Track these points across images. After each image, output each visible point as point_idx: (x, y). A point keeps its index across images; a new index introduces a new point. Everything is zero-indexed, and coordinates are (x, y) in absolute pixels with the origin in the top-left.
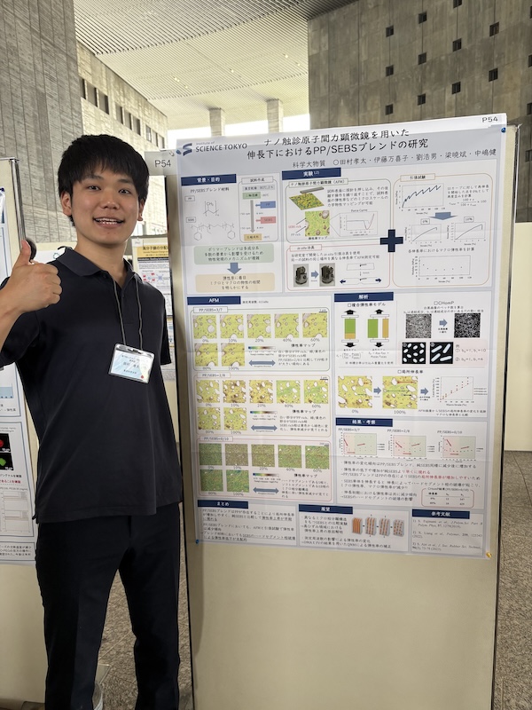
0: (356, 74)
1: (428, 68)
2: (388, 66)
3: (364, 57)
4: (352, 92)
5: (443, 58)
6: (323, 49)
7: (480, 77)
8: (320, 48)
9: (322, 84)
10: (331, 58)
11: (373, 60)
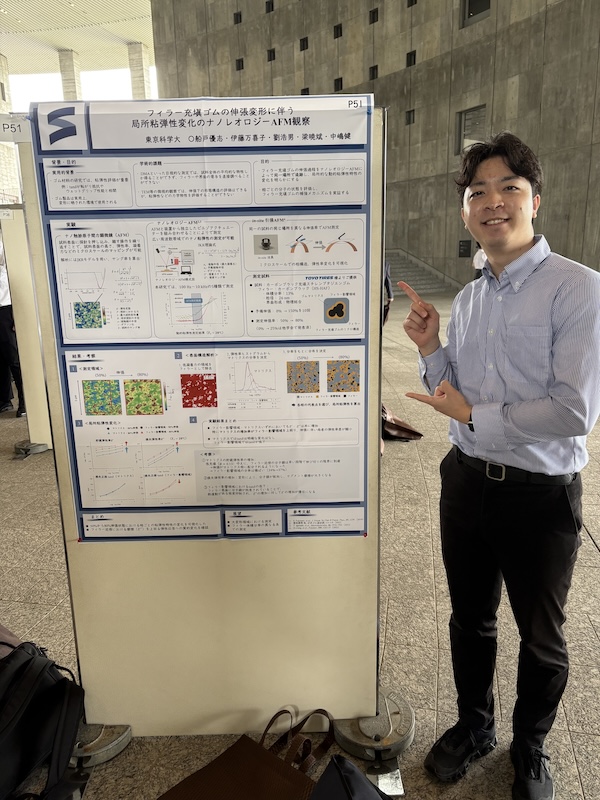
0: (204, 19)
1: (276, 17)
2: (235, 12)
4: (200, 39)
7: (326, 32)
9: (167, 28)
11: (220, 3)
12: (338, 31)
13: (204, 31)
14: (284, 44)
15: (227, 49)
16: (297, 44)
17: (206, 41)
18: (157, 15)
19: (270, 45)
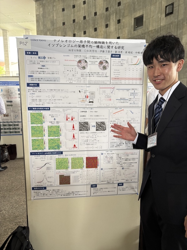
0: (53, 23)
1: (76, 24)
2: (63, 22)
3: (55, 18)
5: (80, 22)
6: (41, 13)
7: (92, 30)
8: (40, 12)
9: (41, 25)
10: (44, 16)
11: (58, 19)
13: (53, 27)
14: (78, 32)
15: (60, 33)
16: (83, 33)
17: (53, 30)
18: (38, 21)
19: (74, 32)
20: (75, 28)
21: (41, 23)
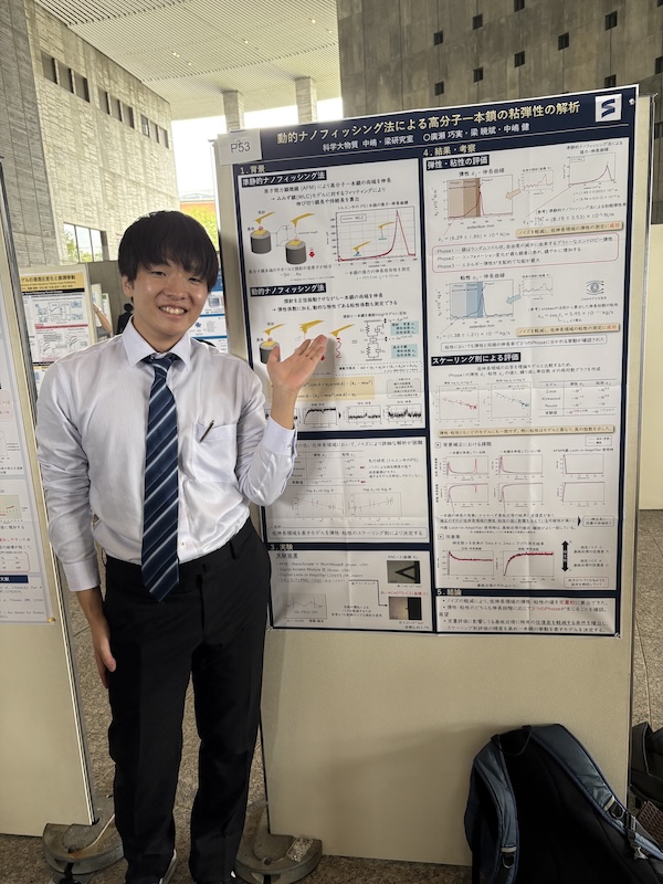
1: (485, 33)
2: (436, 31)
3: (406, 21)
4: (393, 66)
5: (503, 20)
6: (356, 11)
7: (548, 45)
8: (352, 10)
9: (356, 57)
10: (366, 24)
11: (418, 23)
12: (564, 42)
13: (399, 56)
14: (494, 61)
15: (425, 73)
16: (512, 60)
17: (400, 67)
18: (344, 44)
19: (478, 63)
20: (480, 46)
21: (355, 49)
